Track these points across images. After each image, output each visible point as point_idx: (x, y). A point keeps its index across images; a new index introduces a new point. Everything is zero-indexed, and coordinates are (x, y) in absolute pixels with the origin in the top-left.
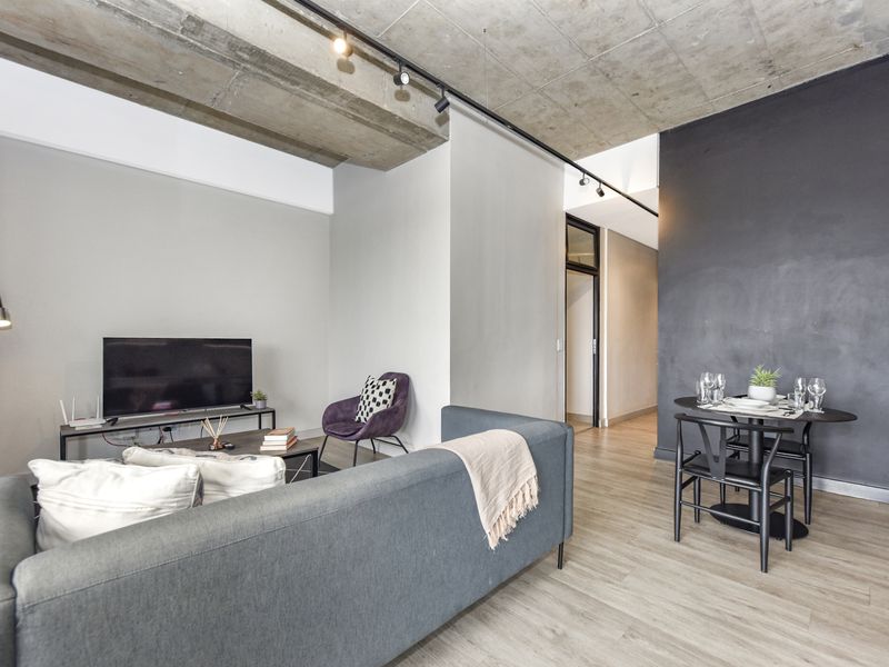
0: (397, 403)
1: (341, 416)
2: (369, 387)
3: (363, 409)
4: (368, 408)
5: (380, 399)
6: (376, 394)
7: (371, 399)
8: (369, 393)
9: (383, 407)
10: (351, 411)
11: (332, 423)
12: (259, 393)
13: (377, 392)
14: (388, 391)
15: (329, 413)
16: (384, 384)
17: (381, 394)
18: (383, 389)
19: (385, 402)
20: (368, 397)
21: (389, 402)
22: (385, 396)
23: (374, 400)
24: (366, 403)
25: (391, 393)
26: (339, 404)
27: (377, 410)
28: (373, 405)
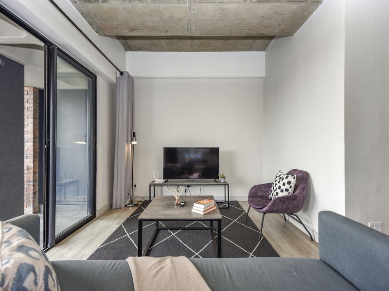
0: (297, 193)
1: (260, 194)
2: (278, 178)
3: (273, 192)
4: (275, 192)
5: (283, 188)
6: (281, 184)
7: (277, 187)
8: (277, 182)
9: (285, 194)
10: (268, 192)
11: (253, 197)
12: (223, 175)
13: (282, 183)
14: (289, 183)
15: (253, 191)
16: (287, 178)
17: (284, 184)
18: (286, 181)
19: (287, 190)
20: (276, 184)
21: (291, 190)
22: (287, 186)
23: (280, 187)
24: (275, 189)
25: (292, 184)
26: (259, 187)
27: (281, 195)
28: (278, 191)
